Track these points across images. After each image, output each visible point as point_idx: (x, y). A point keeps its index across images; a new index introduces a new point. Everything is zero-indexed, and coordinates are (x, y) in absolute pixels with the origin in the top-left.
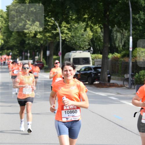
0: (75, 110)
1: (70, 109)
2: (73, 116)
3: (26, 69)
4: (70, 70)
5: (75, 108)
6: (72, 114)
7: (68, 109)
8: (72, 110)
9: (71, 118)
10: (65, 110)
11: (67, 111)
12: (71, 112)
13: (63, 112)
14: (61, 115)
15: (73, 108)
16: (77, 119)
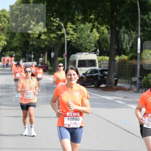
0: (77, 117)
2: (75, 123)
3: (28, 72)
4: (74, 75)
5: (78, 115)
6: (75, 121)
7: (71, 115)
8: (75, 117)
10: (68, 116)
11: (69, 118)
12: (73, 119)
13: (66, 119)
14: (64, 122)
16: (79, 127)
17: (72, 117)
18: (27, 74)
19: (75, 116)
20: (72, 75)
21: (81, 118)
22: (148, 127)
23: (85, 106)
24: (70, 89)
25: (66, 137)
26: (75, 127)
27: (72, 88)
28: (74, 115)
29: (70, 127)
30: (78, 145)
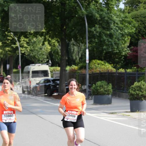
0: (12, 115)
1: (8, 114)
2: (10, 119)
4: (7, 83)
5: (12, 113)
6: (10, 118)
7: (7, 113)
8: (10, 115)
9: (8, 120)
10: (5, 114)
11: (6, 115)
12: (9, 116)
13: (3, 116)
14: (2, 118)
15: (10, 113)
16: (13, 121)
17: (8, 115)
19: (10, 114)
20: (6, 84)
21: (14, 115)
22: (68, 121)
23: (17, 106)
24: (6, 94)
25: (4, 129)
26: (10, 122)
27: (7, 93)
28: (9, 113)
29: (6, 122)
30: (14, 134)
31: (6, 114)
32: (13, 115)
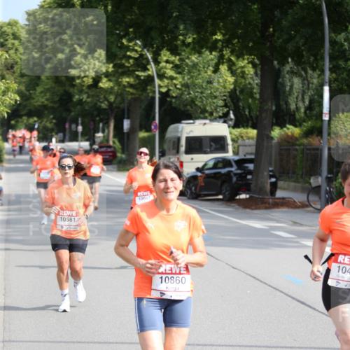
0: (181, 276)
1: (172, 273)
2: (176, 290)
5: (182, 272)
7: (168, 272)
8: (175, 276)
10: (162, 273)
11: (164, 276)
12: (173, 281)
13: (156, 278)
15: (178, 272)
17: (170, 276)
18: (64, 171)
19: (175, 274)
20: (169, 182)
21: (188, 277)
27: (168, 211)
28: (174, 272)
31: (166, 274)
32: (186, 276)
